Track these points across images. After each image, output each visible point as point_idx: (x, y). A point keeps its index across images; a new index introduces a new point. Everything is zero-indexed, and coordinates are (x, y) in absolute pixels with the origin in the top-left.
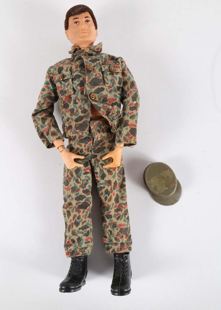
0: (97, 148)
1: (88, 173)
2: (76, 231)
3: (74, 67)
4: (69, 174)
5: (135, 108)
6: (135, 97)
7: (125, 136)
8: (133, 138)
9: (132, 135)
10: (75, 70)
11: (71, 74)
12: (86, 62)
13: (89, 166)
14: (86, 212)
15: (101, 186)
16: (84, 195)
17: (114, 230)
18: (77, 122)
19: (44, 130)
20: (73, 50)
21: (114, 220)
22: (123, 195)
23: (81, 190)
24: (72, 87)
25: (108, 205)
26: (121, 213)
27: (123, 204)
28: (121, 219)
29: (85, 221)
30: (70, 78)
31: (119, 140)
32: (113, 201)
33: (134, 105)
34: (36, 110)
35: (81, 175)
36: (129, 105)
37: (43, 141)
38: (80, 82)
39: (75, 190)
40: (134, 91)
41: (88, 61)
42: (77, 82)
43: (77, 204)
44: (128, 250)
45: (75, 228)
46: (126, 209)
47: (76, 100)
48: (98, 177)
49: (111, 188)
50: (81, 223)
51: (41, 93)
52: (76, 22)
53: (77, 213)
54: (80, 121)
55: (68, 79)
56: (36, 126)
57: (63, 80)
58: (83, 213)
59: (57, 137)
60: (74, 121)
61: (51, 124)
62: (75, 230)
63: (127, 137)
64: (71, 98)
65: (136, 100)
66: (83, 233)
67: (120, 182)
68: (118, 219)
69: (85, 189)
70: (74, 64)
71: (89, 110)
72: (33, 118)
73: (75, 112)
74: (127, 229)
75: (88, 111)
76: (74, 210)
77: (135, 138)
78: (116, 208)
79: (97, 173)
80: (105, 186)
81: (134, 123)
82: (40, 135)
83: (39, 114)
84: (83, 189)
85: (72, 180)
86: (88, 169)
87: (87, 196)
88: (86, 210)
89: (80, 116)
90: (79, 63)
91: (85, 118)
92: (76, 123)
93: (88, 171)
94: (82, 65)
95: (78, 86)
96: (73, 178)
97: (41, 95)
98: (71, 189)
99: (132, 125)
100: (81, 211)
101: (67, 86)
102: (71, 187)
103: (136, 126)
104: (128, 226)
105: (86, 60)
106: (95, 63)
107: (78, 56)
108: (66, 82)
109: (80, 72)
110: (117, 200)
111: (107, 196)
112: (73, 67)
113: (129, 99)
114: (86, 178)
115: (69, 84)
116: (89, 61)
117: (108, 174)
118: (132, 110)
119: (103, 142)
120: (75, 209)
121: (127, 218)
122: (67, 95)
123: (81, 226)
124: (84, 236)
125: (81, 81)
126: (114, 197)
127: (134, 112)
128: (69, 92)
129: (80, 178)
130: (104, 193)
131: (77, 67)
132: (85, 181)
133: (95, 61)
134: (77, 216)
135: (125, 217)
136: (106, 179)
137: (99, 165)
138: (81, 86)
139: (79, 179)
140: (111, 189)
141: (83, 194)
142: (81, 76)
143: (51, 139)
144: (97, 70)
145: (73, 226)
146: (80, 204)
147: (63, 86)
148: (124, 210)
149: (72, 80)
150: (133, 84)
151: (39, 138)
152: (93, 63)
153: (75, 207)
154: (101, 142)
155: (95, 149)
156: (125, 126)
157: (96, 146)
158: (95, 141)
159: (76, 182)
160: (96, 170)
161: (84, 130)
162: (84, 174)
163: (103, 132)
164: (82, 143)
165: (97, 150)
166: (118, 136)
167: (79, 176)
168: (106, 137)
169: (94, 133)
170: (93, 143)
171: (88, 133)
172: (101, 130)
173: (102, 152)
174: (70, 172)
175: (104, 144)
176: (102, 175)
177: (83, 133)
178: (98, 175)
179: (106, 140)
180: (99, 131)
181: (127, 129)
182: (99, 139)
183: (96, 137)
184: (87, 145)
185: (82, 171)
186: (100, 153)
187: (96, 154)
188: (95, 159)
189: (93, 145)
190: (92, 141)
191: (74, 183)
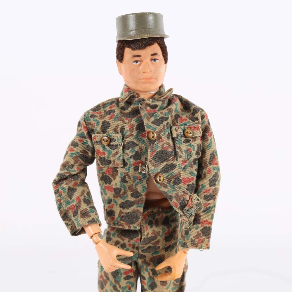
0: (146, 246)
1: (131, 277)
3: (127, 128)
4: (103, 274)
5: (212, 197)
6: (214, 181)
7: (193, 239)
8: (206, 240)
9: (204, 237)
10: (129, 133)
11: (123, 139)
12: (148, 125)
13: (133, 267)
18: (124, 208)
19: (70, 208)
20: (128, 98)
24: (122, 158)
30: (120, 145)
31: (185, 243)
33: (211, 192)
34: (59, 175)
35: (120, 281)
36: (204, 192)
37: (67, 225)
38: (134, 153)
40: (214, 169)
41: (150, 123)
42: (130, 152)
47: (125, 177)
48: (145, 284)
51: (71, 150)
52: (137, 62)
54: (128, 208)
55: (117, 145)
56: (57, 201)
57: (109, 145)
59: (90, 219)
60: (118, 206)
61: (82, 198)
63: (197, 240)
64: (117, 171)
65: (215, 185)
67: (175, 290)
70: (127, 121)
71: (143, 194)
72: (54, 187)
73: (121, 193)
75: (141, 195)
77: (209, 242)
79: (144, 278)
81: (209, 219)
82: (62, 215)
83: (65, 182)
85: (108, 284)
86: (131, 271)
89: (128, 201)
90: (136, 122)
91: (135, 205)
92: (121, 209)
93: (131, 274)
94: (140, 127)
95: (131, 157)
96: (109, 282)
97: (70, 153)
99: (205, 222)
101: (114, 155)
103: (211, 223)
105: (148, 122)
106: (161, 126)
107: (134, 107)
108: (114, 150)
109: (136, 138)
112: (125, 128)
113: (205, 182)
114: (128, 284)
115: (117, 153)
116: (152, 123)
117: (161, 284)
118: (208, 200)
119: (156, 240)
122: (110, 166)
125: (137, 152)
127: (211, 202)
128: (115, 164)
129: (119, 284)
131: (131, 128)
132: (127, 289)
133: (162, 123)
136: (157, 290)
137: (149, 270)
138: (135, 159)
139: (118, 286)
142: (137, 145)
143: (81, 223)
144: (164, 137)
147: (106, 153)
149: (124, 148)
150: (214, 156)
151: (61, 220)
152: (158, 125)
154: (154, 240)
155: (144, 247)
156: (194, 224)
157: (146, 244)
158: (144, 238)
159: (114, 289)
160: (144, 273)
161: (133, 223)
162: (125, 279)
163: (157, 224)
164: (124, 236)
165: (147, 249)
166: (182, 236)
167: (117, 282)
168: (161, 234)
169: (144, 227)
170: (141, 240)
171: (138, 228)
172: (154, 222)
173: (154, 253)
174: (105, 272)
175: (158, 242)
176: (152, 284)
177: (130, 227)
178: (146, 281)
179: (161, 236)
180: (150, 224)
181: (197, 228)
182: (150, 236)
183: (146, 233)
184: (132, 241)
185: (121, 274)
186: (151, 253)
187: (145, 254)
188: (143, 260)
189: (140, 242)
190: (139, 238)
191: (111, 290)
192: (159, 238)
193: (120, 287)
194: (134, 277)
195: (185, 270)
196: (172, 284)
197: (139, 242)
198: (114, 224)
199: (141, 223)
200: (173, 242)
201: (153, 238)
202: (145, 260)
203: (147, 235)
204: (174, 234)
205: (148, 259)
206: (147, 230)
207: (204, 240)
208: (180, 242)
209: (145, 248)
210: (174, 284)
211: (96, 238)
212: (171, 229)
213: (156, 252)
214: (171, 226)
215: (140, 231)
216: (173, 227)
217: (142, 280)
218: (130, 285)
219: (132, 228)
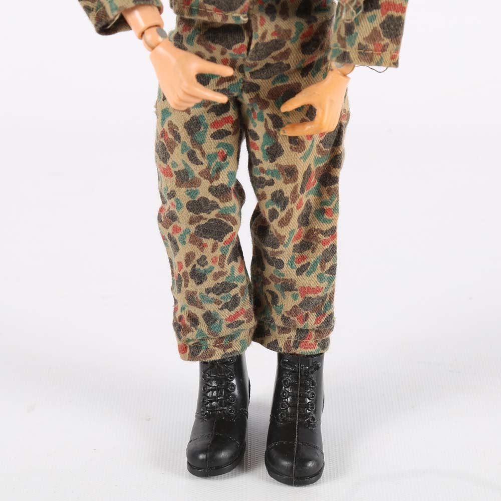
0: (261, 64)
1: (228, 133)
2: (198, 295)
4: (166, 127)
7: (364, 43)
8: (392, 47)
9: (387, 40)
13: (232, 113)
14: (222, 250)
15: (263, 175)
16: (213, 202)
17: (283, 295)
21: (289, 272)
22: (326, 207)
23: (205, 184)
25: (279, 235)
26: (312, 257)
27: (321, 232)
28: (309, 274)
29: (221, 274)
31: (345, 52)
32: (294, 224)
35: (203, 141)
39: (188, 180)
43: (191, 222)
44: (317, 348)
45: (192, 286)
46: (327, 247)
48: (257, 148)
49: (295, 188)
50: (210, 276)
53: (195, 249)
58: (214, 250)
62: (194, 293)
63: (371, 47)
66: (218, 302)
67: (321, 165)
68: (300, 272)
69: (215, 183)
74: (323, 299)
76: (187, 240)
77: (397, 51)
78: (298, 242)
79: (255, 136)
80: (275, 179)
84: (211, 182)
85: (178, 150)
86: (227, 120)
87: (221, 205)
88: (221, 244)
93: (228, 127)
96: (180, 146)
98: (175, 176)
99: (390, 5)
100: (206, 246)
102: (177, 170)
104: (329, 292)
110: (304, 220)
111: (278, 210)
114: (221, 149)
117: (291, 148)
119: (283, 50)
120: (188, 236)
121: (329, 270)
123: (210, 283)
124: (222, 309)
126: (297, 214)
129: (201, 149)
130: (269, 197)
132: (218, 160)
134: (197, 257)
135: (322, 268)
136: (283, 160)
137: (266, 116)
139: (198, 153)
140: (294, 192)
141: (211, 197)
143: (118, 3)
145: (187, 281)
146: (203, 222)
148: (320, 249)
153: (187, 231)
154: (277, 49)
155: (255, 65)
156: (366, 9)
157: (259, 59)
158: (257, 44)
159: (191, 160)
160: (255, 126)
161: (231, 8)
162: (214, 136)
163: (285, 14)
164: (213, 41)
165: (262, 69)
166: (340, 39)
167: (198, 144)
168: (293, 35)
169: (256, 18)
170: (248, 49)
171: (244, 19)
172: (278, 8)
173: (277, 79)
174: (171, 124)
175: (286, 54)
176: (271, 148)
177: (225, 18)
178: (259, 143)
179: (293, 41)
180: (271, 11)
181: (372, 19)
182: (269, 38)
183: (260, 32)
184: (229, 51)
185: (206, 127)
186: (270, 80)
187: (258, 81)
188: (253, 95)
189: (248, 54)
190: (246, 43)
191: (183, 161)
192: (288, 44)
193: (203, 154)
194: (234, 133)
195: (344, 122)
196: (315, 149)
197: (245, 52)
198: (191, 12)
199: (249, 9)
200: (318, 56)
201: (276, 45)
202: (258, 95)
203: (264, 36)
204: (320, 38)
205: (263, 94)
206: (262, 25)
207: (387, 45)
208: (335, 51)
209: (258, 68)
210: (320, 151)
211: (150, 36)
212: (315, 26)
213: (282, 78)
214: (316, 20)
215: (248, 27)
216: (319, 21)
217: (251, 140)
218: (226, 152)
219: (231, 21)
